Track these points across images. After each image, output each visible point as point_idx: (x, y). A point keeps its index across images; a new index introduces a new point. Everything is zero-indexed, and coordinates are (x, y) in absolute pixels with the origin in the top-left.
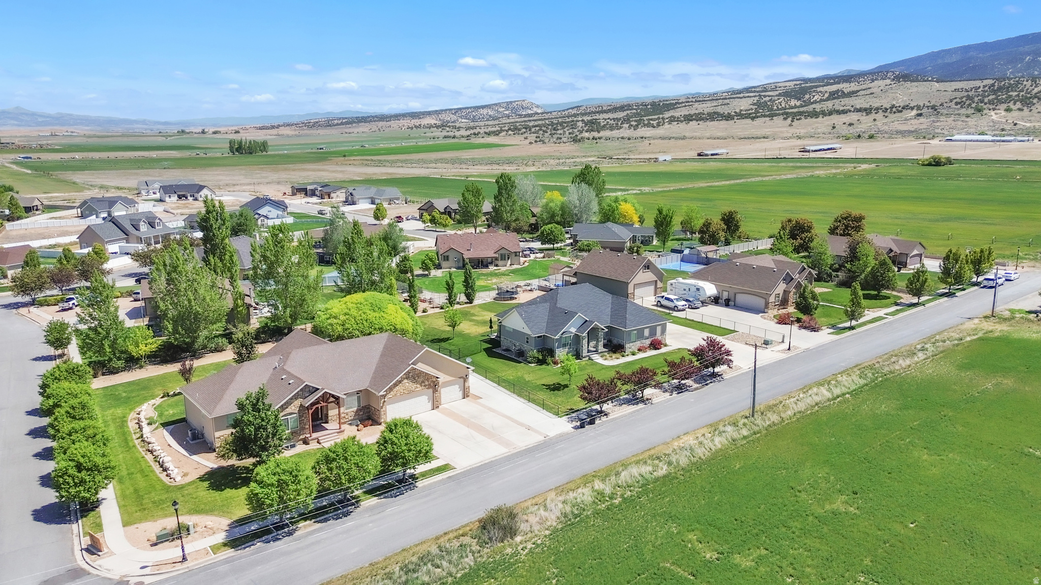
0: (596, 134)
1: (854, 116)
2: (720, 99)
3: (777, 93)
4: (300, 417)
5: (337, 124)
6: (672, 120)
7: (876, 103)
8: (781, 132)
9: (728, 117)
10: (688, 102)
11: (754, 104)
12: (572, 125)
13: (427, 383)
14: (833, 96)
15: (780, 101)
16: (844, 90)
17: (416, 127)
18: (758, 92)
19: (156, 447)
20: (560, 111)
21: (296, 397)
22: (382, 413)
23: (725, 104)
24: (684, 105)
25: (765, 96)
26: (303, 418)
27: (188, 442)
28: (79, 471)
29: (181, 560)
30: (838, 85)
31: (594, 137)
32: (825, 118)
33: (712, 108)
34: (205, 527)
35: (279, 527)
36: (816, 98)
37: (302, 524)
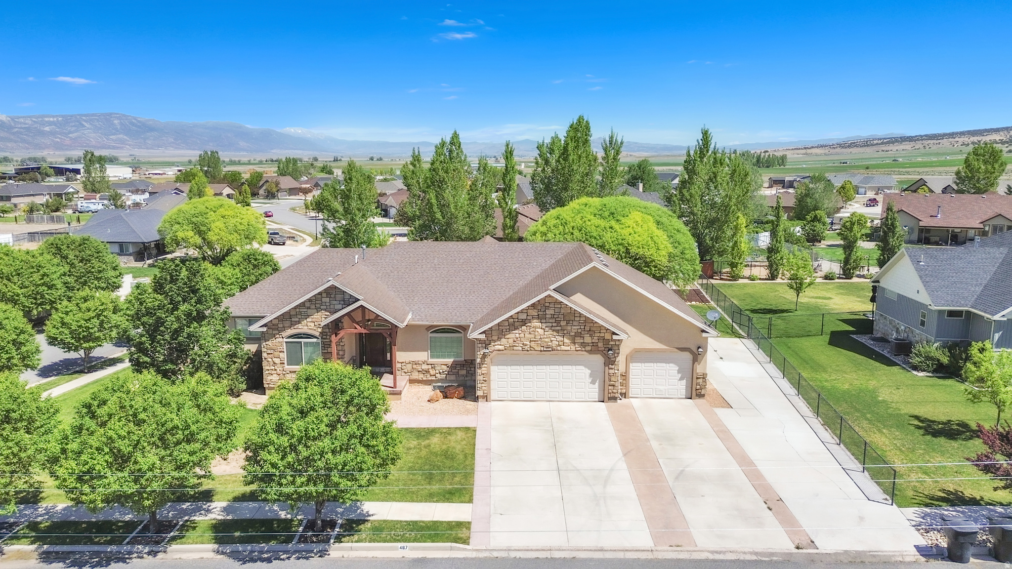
4: (325, 345)
5: (877, 144)
21: (316, 305)
22: (480, 378)
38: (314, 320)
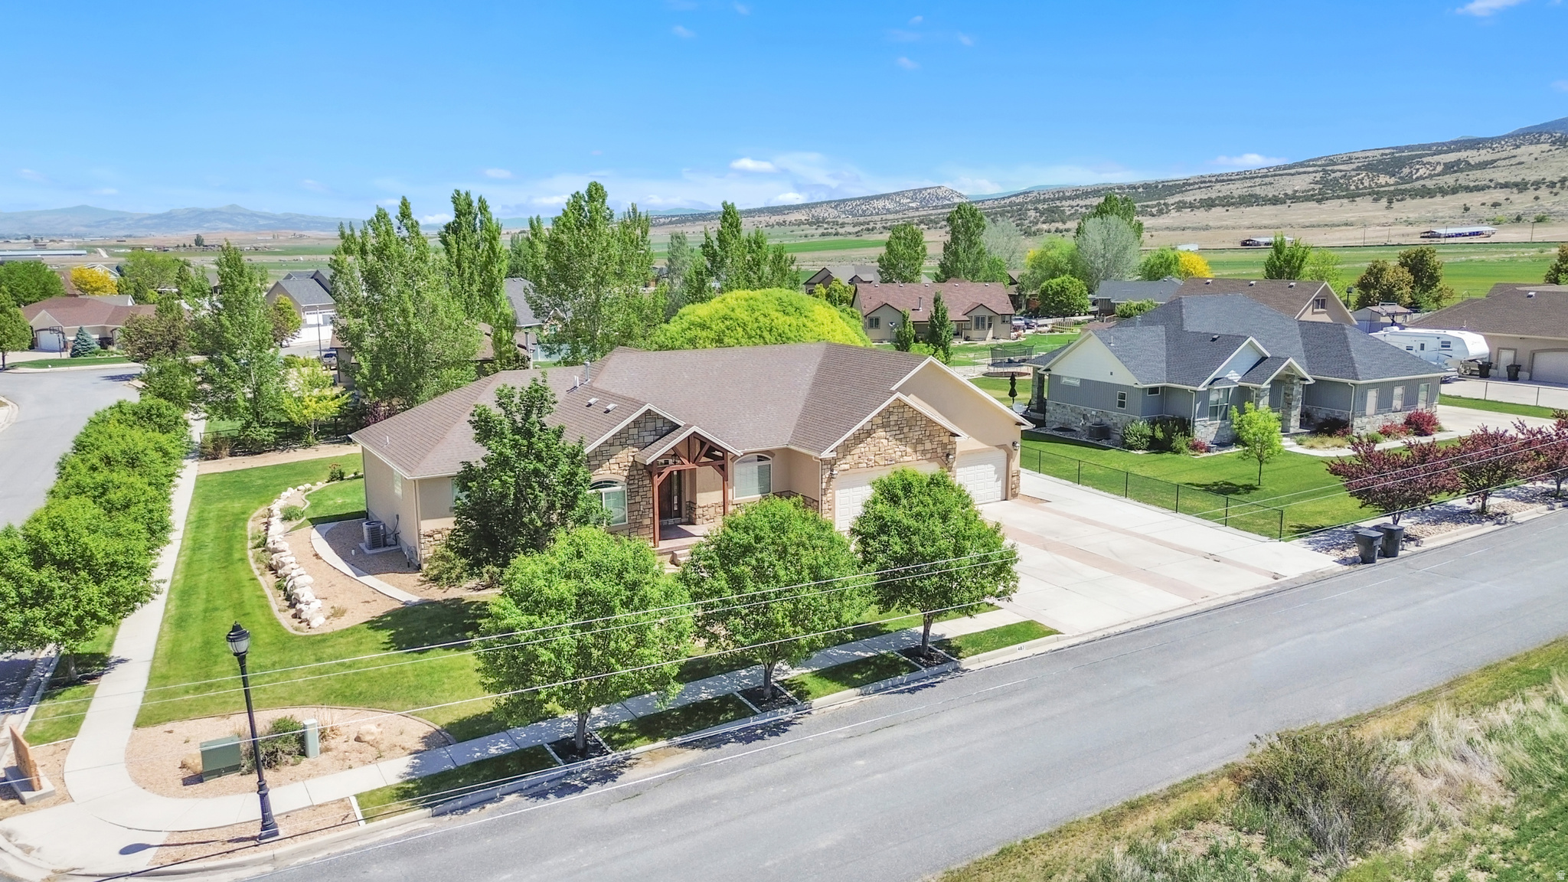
0: (1060, 225)
1: (1497, 195)
2: (1257, 177)
3: (1354, 166)
4: (632, 493)
5: (664, 224)
6: (1181, 206)
7: (1532, 176)
8: (1374, 217)
9: (1275, 201)
10: (1205, 182)
11: (1317, 183)
12: (1020, 215)
13: (928, 446)
14: (1449, 168)
15: (1360, 177)
16: (1469, 159)
17: (778, 224)
18: (1320, 166)
19: (288, 559)
20: (996, 200)
21: (621, 440)
22: (825, 506)
23: (1266, 184)
24: (1197, 186)
25: (1334, 171)
26: (638, 499)
27: (360, 551)
28: (38, 565)
29: (257, 833)
30: (1458, 153)
31: (1057, 228)
32: (1447, 198)
33: (1246, 190)
34: (358, 739)
35: (571, 749)
36: (1421, 172)
37: (642, 747)
38: (618, 461)
